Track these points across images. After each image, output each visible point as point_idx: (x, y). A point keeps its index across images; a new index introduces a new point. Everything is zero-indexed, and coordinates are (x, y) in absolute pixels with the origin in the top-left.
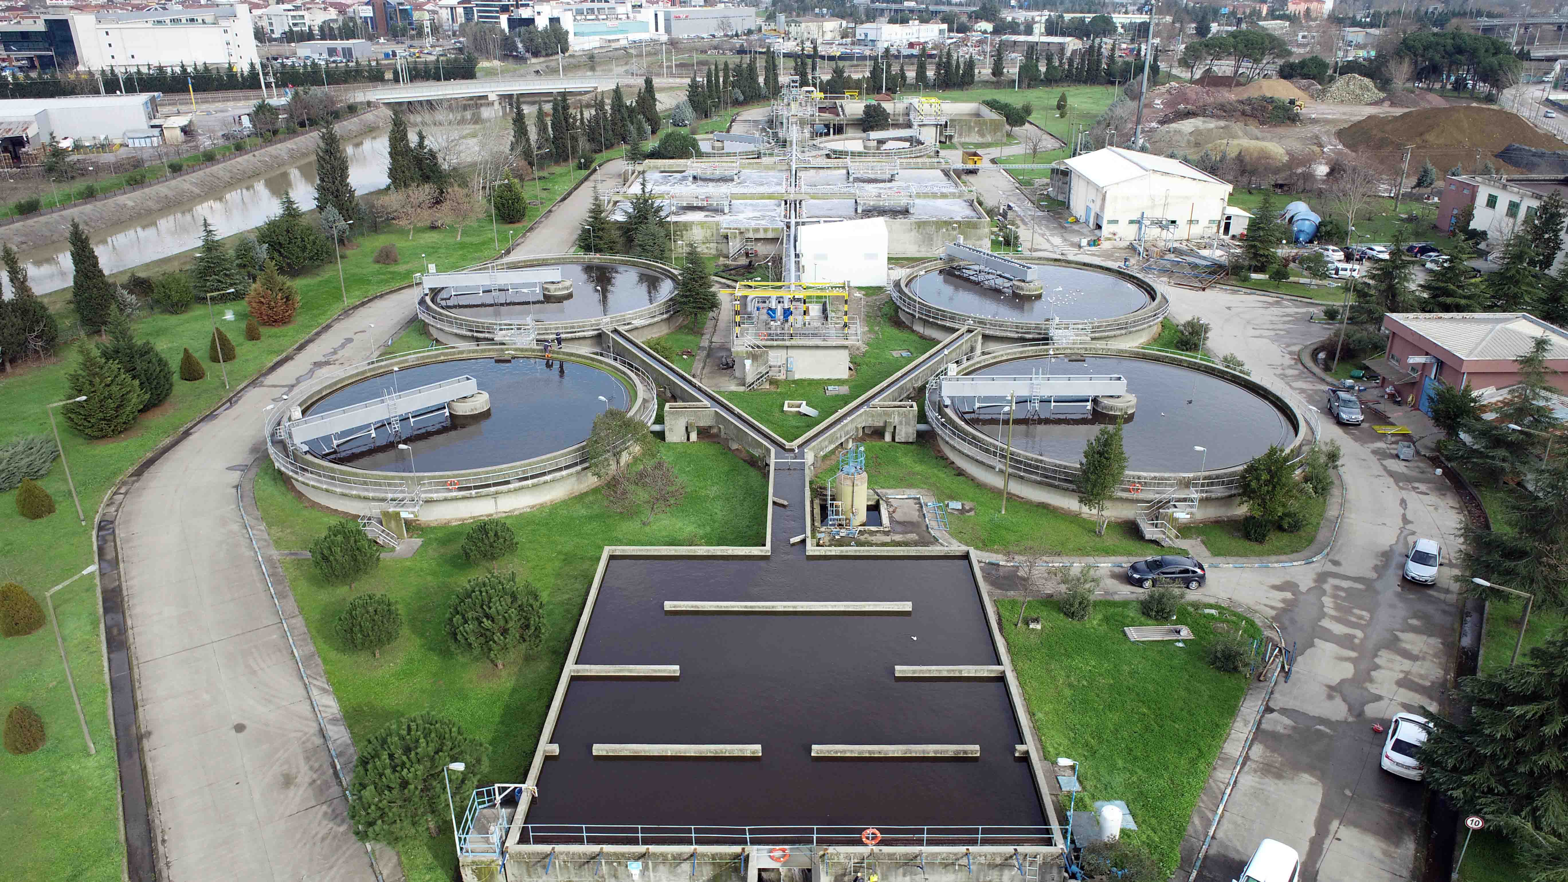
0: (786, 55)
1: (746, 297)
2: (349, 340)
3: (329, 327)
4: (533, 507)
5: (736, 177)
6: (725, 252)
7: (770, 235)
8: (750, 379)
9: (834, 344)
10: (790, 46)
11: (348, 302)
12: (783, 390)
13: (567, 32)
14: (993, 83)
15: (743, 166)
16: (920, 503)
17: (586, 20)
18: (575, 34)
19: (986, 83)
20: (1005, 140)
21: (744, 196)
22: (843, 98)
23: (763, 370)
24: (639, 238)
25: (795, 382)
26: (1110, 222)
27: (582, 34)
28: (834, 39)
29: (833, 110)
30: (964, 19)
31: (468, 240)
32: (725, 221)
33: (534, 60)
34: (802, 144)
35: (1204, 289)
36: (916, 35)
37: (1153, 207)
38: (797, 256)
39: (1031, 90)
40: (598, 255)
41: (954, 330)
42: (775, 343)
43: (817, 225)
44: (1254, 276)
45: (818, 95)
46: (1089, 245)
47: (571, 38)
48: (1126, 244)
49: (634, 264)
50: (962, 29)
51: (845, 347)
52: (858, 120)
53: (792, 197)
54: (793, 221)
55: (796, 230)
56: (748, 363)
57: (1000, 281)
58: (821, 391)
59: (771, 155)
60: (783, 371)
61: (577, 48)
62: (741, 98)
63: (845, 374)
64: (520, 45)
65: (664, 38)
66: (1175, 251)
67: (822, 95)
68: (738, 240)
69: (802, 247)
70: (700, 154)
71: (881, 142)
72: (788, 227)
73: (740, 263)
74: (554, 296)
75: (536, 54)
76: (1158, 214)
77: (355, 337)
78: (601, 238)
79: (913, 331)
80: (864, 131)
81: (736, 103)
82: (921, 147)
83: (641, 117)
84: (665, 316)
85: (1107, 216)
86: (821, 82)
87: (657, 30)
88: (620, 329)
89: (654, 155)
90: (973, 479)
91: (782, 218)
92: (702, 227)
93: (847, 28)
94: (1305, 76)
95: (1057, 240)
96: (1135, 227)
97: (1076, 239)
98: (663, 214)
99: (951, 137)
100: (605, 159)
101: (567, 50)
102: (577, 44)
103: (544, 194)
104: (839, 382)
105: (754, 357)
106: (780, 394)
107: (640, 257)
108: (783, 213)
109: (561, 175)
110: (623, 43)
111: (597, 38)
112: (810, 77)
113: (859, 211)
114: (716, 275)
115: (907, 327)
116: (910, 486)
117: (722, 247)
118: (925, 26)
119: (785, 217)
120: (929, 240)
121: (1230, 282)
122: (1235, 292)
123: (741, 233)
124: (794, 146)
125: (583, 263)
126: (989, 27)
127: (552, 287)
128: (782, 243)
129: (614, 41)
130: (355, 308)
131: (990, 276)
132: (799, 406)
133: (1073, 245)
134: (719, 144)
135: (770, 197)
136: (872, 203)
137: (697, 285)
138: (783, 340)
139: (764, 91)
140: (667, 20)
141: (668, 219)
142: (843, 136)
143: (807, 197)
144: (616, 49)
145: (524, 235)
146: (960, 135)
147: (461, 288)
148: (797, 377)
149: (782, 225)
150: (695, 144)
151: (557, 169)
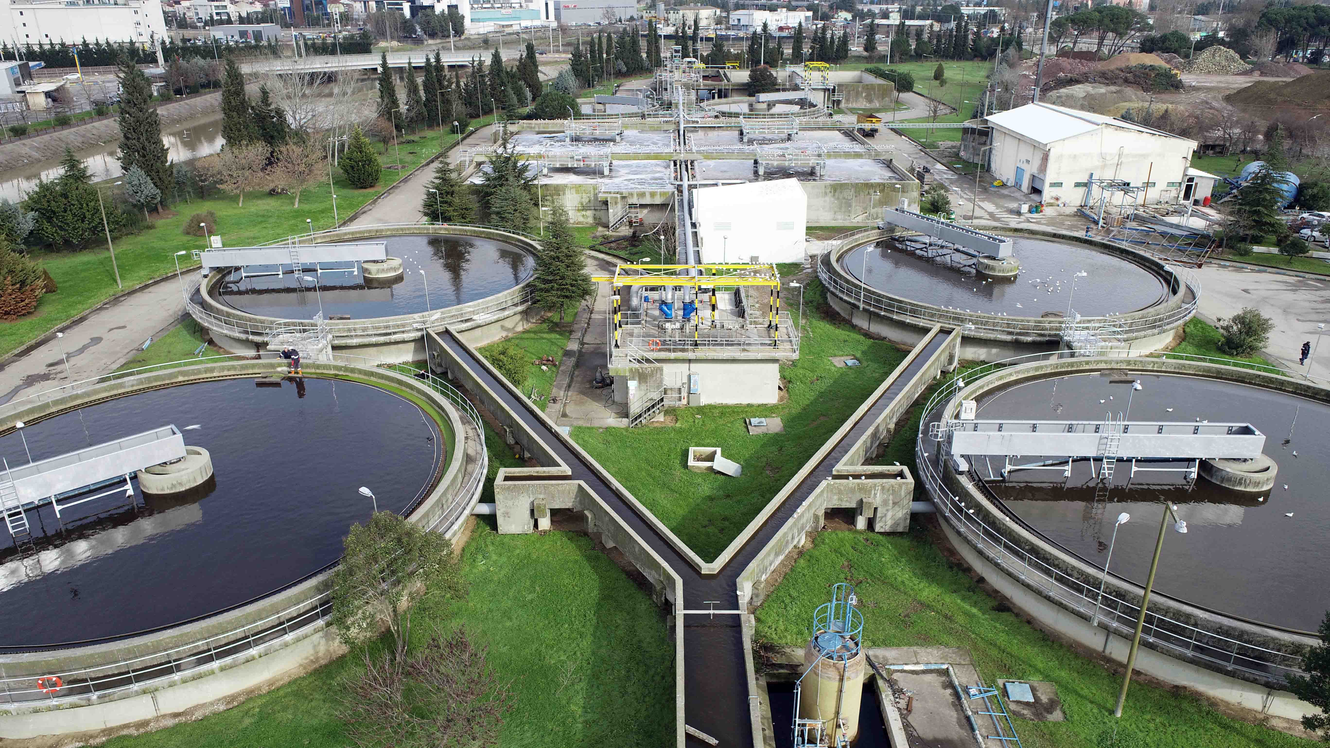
0: (666, 37)
1: (630, 287)
2: (96, 340)
3: (82, 319)
4: (233, 698)
5: (618, 138)
6: (604, 220)
7: (658, 200)
8: (635, 407)
9: (759, 356)
10: (670, 30)
11: (121, 286)
12: (685, 426)
13: (463, 17)
14: (865, 58)
15: (626, 126)
16: (951, 685)
17: (482, 8)
18: (472, 20)
19: (858, 58)
20: (892, 105)
21: (627, 157)
22: (724, 68)
23: (656, 396)
24: (496, 203)
25: (701, 410)
26: (1053, 185)
27: (478, 20)
28: (709, 25)
29: (717, 77)
30: (826, 9)
31: (306, 207)
32: (605, 186)
33: (430, 42)
34: (688, 105)
35: (1200, 266)
36: (784, 22)
37: (1104, 167)
38: (694, 225)
39: (903, 65)
40: (446, 226)
41: (926, 331)
42: (672, 355)
43: (715, 188)
44: (1256, 249)
45: (699, 65)
46: (1030, 211)
47: (467, 23)
48: (1072, 210)
49: (489, 237)
50: (825, 17)
51: (775, 361)
52: (744, 85)
53: (682, 157)
54: (686, 183)
55: (691, 194)
56: (632, 385)
57: (958, 257)
58: (739, 425)
59: (656, 116)
60: (684, 394)
61: (473, 32)
62: (624, 69)
63: (771, 396)
64: (418, 28)
65: (554, 25)
66: (1136, 218)
67: (704, 66)
68: (619, 206)
69: (699, 214)
70: (578, 115)
71: (771, 105)
72: (680, 191)
73: (622, 234)
74: (377, 280)
75: (433, 35)
76: (1108, 175)
77: (106, 336)
78: (450, 204)
79: (854, 327)
80: (751, 95)
81: (619, 74)
82: (813, 109)
83: (522, 83)
84: (520, 308)
85: (1051, 176)
86: (701, 55)
87: (547, 18)
88: (452, 329)
89: (529, 117)
90: (1030, 621)
91: (672, 180)
92: (577, 192)
93: (721, 16)
94: (1166, 50)
95: (990, 207)
96: (1082, 190)
97: (1014, 205)
98: (529, 174)
99: (839, 102)
100: (482, 124)
101: (463, 33)
102: (471, 28)
103: (409, 158)
104: (765, 410)
105: (642, 377)
106: (680, 431)
107: (496, 227)
108: (673, 175)
109: (433, 139)
110: (516, 28)
111: (492, 23)
112: (691, 50)
113: (761, 172)
114: (592, 248)
115: (844, 320)
116: (925, 639)
117: (600, 214)
118: (791, 14)
119: (676, 179)
120: (846, 206)
121: (1225, 256)
122: (1240, 270)
123: (623, 198)
124: (681, 107)
125: (427, 235)
126: (849, 16)
127: (372, 267)
128: (673, 209)
129: (507, 26)
130: (131, 293)
131: (945, 251)
132: (711, 458)
133: (1011, 212)
134: (601, 107)
135: (657, 157)
136: (775, 163)
137: (562, 266)
138: (683, 350)
139: (646, 63)
140: (557, 9)
141: (536, 182)
142: (729, 99)
143: (699, 156)
144: (510, 34)
145: (375, 201)
146: (848, 100)
147: (255, 268)
148: (704, 401)
149: (670, 189)
150: (574, 106)
151: (429, 134)
